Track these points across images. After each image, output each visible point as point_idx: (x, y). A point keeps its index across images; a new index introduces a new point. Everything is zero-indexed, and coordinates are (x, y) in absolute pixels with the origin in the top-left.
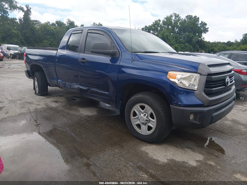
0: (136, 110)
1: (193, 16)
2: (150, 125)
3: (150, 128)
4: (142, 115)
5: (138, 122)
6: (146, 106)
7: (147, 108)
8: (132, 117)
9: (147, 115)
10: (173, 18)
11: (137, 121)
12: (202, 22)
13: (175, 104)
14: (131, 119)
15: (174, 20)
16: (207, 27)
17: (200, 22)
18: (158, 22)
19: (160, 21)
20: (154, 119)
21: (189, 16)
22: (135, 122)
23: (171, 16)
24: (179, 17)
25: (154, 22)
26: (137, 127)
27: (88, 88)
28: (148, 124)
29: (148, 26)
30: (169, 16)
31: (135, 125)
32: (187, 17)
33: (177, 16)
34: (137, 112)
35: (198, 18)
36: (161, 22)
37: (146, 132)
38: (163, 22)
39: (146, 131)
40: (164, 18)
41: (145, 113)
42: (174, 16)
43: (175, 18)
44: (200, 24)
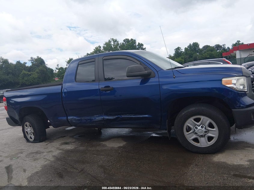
0: (189, 125)
1: (130, 39)
2: (210, 135)
3: (210, 139)
4: (199, 128)
5: (194, 136)
6: (202, 117)
7: (203, 119)
8: (186, 133)
9: (204, 127)
10: (112, 43)
11: (192, 136)
12: (139, 43)
13: (237, 107)
14: (185, 135)
15: (114, 45)
16: (144, 48)
17: (137, 44)
18: (99, 48)
19: (100, 47)
20: (213, 128)
21: (126, 39)
22: (190, 137)
23: (110, 42)
24: (118, 42)
25: (95, 48)
26: (194, 142)
27: (117, 116)
28: (207, 135)
29: (89, 53)
30: (108, 42)
31: (191, 140)
32: (124, 41)
33: (115, 41)
34: (191, 126)
35: (135, 40)
36: (102, 48)
37: (207, 144)
38: (104, 47)
39: (207, 142)
40: (104, 44)
41: (201, 125)
42: (113, 42)
43: (114, 43)
44: (138, 45)
